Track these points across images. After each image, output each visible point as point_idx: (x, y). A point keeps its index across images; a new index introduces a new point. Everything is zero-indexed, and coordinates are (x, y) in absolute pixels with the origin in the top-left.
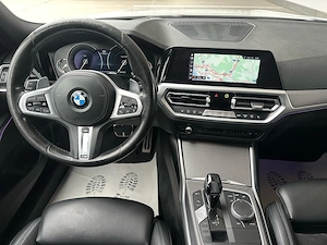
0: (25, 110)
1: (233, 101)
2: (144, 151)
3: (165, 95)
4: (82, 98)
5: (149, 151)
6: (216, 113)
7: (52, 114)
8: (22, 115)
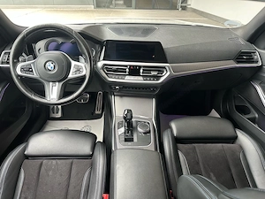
0: (19, 73)
1: (141, 71)
2: (97, 112)
3: (103, 68)
4: (52, 65)
5: (100, 112)
6: (132, 78)
7: (35, 75)
8: (18, 76)
